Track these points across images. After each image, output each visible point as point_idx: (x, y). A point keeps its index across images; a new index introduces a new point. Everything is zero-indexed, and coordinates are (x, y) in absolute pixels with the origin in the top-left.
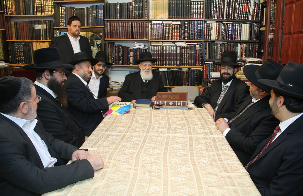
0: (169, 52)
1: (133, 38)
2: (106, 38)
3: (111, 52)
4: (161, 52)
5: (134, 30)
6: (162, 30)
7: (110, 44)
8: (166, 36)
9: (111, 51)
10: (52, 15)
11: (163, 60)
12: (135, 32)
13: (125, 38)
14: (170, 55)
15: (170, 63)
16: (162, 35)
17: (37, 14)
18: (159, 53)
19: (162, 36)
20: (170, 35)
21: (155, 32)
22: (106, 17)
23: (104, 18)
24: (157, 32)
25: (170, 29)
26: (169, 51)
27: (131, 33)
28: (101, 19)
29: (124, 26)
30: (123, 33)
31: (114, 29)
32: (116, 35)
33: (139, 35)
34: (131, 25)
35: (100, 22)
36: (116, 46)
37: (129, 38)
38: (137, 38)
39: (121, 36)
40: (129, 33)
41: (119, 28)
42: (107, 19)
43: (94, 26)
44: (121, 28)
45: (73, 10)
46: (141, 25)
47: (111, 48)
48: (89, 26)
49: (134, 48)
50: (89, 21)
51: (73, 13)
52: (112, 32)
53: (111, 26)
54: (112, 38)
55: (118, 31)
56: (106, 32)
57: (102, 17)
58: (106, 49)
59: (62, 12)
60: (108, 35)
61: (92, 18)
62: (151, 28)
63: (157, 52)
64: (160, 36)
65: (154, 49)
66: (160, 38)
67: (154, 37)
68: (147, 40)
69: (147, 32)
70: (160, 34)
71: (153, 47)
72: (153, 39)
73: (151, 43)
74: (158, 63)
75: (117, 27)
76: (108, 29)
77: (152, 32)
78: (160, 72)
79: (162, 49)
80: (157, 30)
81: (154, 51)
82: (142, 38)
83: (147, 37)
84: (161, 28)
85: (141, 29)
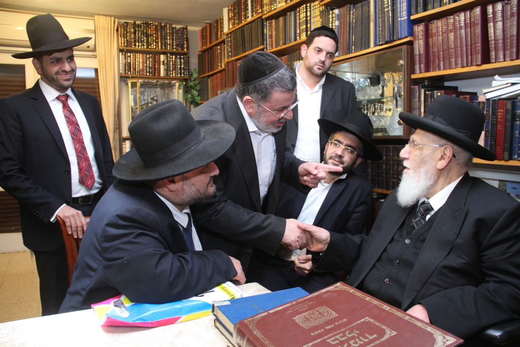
1: (486, 59)
2: (414, 73)
5: (491, 31)
7: (423, 91)
12: (496, 40)
13: (463, 67)
17: (300, 39)
22: (413, 10)
23: (409, 14)
27: (479, 44)
28: (402, 19)
29: (459, 24)
30: (459, 49)
31: (437, 40)
32: (441, 59)
33: (509, 47)
34: (480, 16)
35: (399, 29)
36: (439, 94)
37: (475, 64)
38: (502, 60)
39: (453, 60)
40: (476, 44)
41: (448, 35)
42: (417, 13)
43: (386, 43)
44: (452, 34)
45: (352, 12)
46: (516, 8)
47: (425, 102)
48: (378, 46)
49: (489, 96)
50: (378, 33)
51: (351, 20)
52: (431, 51)
53: (427, 35)
54: (431, 70)
55: (445, 47)
56: (416, 55)
57: (405, 13)
58: (412, 107)
59: (332, 23)
60: (420, 64)
61: (383, 21)
75: (442, 33)
76: (419, 46)
82: (518, 58)
85: (515, 23)
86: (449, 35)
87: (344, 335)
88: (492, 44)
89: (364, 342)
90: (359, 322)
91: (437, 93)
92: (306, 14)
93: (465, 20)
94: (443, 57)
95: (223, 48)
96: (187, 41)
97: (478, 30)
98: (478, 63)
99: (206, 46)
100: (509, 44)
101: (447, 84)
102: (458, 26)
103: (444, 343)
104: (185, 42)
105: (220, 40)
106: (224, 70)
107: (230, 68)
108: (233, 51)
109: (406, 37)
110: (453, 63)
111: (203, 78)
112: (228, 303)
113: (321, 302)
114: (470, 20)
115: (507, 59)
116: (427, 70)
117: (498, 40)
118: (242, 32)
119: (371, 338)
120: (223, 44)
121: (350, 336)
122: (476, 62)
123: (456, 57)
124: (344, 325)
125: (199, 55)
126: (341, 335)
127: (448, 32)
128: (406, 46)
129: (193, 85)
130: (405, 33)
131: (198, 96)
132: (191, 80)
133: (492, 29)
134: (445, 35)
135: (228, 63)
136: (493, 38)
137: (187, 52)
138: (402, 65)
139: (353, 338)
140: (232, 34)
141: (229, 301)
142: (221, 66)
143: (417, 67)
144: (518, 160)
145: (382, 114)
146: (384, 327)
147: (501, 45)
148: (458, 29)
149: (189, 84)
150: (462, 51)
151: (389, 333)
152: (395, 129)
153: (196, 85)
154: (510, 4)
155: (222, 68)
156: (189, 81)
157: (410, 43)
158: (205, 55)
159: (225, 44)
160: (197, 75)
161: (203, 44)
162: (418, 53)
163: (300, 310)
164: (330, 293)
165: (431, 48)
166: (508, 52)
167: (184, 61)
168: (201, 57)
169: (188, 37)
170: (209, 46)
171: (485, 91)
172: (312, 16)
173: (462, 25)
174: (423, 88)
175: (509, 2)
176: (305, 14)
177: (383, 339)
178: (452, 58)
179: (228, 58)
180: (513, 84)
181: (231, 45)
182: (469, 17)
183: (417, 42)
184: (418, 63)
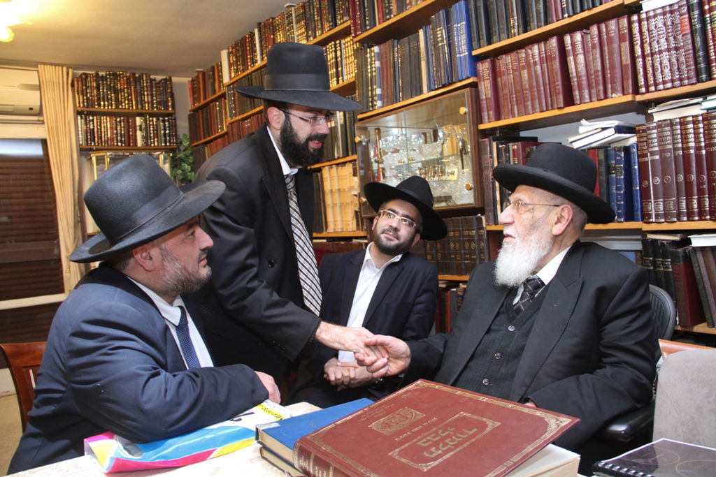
1: (569, 101)
2: (481, 123)
4: (698, 148)
5: (572, 66)
6: (693, 33)
7: (494, 144)
10: (354, 79)
11: (712, 192)
12: (578, 77)
13: (542, 111)
16: (695, 58)
19: (696, 63)
21: (660, 52)
22: (475, 44)
23: (471, 49)
24: (669, 50)
27: (559, 83)
28: (462, 55)
29: (533, 59)
30: (536, 89)
31: (507, 79)
32: (515, 103)
33: (594, 85)
34: (557, 48)
35: (459, 68)
36: (516, 147)
37: (556, 106)
38: (587, 100)
39: (529, 103)
40: (554, 82)
41: (520, 73)
42: (480, 47)
43: (444, 86)
44: (526, 71)
45: (396, 49)
46: (597, 39)
47: (498, 159)
48: (433, 90)
49: (576, 145)
50: (431, 74)
51: (396, 59)
52: (501, 94)
53: (495, 74)
54: (503, 116)
55: (518, 88)
56: (482, 100)
57: (464, 48)
58: (483, 166)
59: (371, 64)
60: (488, 111)
61: (438, 60)
62: (639, 38)
63: (675, 149)
64: (684, 67)
65: (661, 138)
66: (688, 78)
67: (655, 80)
68: (629, 98)
69: (624, 63)
70: (683, 59)
71: (653, 128)
72: (653, 88)
73: (650, 111)
74: (684, 205)
75: (513, 71)
76: (486, 89)
77: (644, 57)
78: (692, 254)
79: (702, 130)
80: (667, 39)
81: (659, 146)
82: (606, 97)
83: (628, 88)
84: (687, 23)
85: (598, 56)
86: (522, 72)
87: (437, 435)
88: (574, 82)
89: (463, 439)
90: (453, 418)
92: (336, 55)
93: (540, 54)
94: (516, 100)
95: (223, 104)
96: (172, 96)
97: (557, 65)
98: (559, 106)
99: (199, 102)
100: (594, 81)
101: (523, 134)
102: (532, 61)
103: (558, 425)
104: (169, 99)
105: (218, 94)
106: (226, 133)
107: (235, 130)
108: (237, 107)
109: (468, 78)
110: (530, 107)
111: (196, 146)
112: (277, 425)
113: (400, 404)
114: (546, 53)
115: (594, 99)
116: (498, 118)
117: (580, 77)
118: (249, 82)
119: (470, 433)
120: (223, 99)
121: (444, 434)
122: (557, 105)
123: (533, 100)
124: (435, 424)
125: (189, 116)
126: (433, 435)
127: (519, 69)
128: (468, 89)
129: (183, 156)
130: (467, 72)
131: (192, 171)
132: (180, 150)
133: (573, 63)
134: (517, 73)
135: (231, 124)
136: (574, 74)
137: (173, 112)
138: (465, 113)
139: (448, 436)
140: (235, 85)
141: (277, 422)
142: (222, 129)
143: (485, 114)
144: (618, 222)
145: (444, 178)
146: (484, 419)
147: (585, 83)
148: (532, 65)
149: (179, 156)
151: (491, 425)
152: (462, 196)
153: (187, 157)
154: (589, 33)
155: (223, 132)
156: (177, 151)
157: (474, 86)
158: (199, 116)
159: (225, 99)
160: (188, 143)
161: (195, 100)
162: (485, 97)
163: (376, 416)
164: (410, 393)
165: (500, 91)
166: (594, 91)
167: (169, 124)
168: (192, 118)
169: (174, 91)
170: (203, 102)
171: (571, 139)
172: (344, 56)
173: (537, 59)
174: (494, 140)
175: (588, 31)
176: (334, 54)
177: (486, 432)
178: (527, 101)
179: (231, 117)
180: (604, 129)
181: (234, 100)
182: (543, 50)
183: (483, 83)
184: (485, 109)
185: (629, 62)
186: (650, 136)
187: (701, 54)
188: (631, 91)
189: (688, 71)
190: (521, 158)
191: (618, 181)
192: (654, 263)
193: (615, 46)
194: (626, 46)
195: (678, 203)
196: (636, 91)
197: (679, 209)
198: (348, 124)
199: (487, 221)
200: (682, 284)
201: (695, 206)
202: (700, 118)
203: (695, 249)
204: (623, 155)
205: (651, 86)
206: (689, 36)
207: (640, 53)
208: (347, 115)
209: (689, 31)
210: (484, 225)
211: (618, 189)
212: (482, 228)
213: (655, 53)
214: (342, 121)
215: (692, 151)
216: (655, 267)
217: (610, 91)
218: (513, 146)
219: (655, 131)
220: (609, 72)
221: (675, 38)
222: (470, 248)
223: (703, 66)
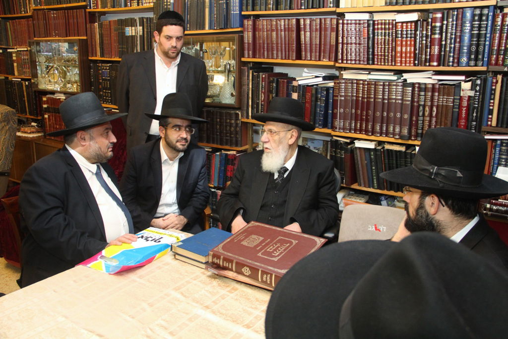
0: (383, 99)
1: (299, 57)
2: (243, 57)
3: (252, 90)
4: (363, 98)
5: (302, 37)
6: (368, 38)
7: (251, 71)
8: (378, 55)
9: (252, 88)
10: (153, 6)
11: (367, 121)
12: (305, 44)
13: (282, 59)
14: (386, 106)
15: (384, 129)
16: (368, 52)
17: (131, 6)
18: (357, 101)
19: (368, 55)
20: (388, 52)
22: (244, 8)
23: (241, 10)
24: (356, 44)
25: (389, 37)
26: (383, 95)
27: (294, 45)
28: (235, 13)
29: (281, 27)
30: (280, 45)
31: (262, 34)
32: (266, 49)
33: (314, 51)
34: (295, 25)
35: (232, 20)
36: (264, 76)
37: (291, 58)
38: (309, 59)
39: (275, 52)
40: (292, 44)
41: (271, 33)
42: (247, 11)
43: (221, 29)
44: (275, 33)
46: (318, 26)
47: (252, 80)
48: (212, 29)
49: (300, 83)
50: (213, 19)
52: (257, 42)
53: (255, 29)
54: (257, 56)
55: (269, 42)
56: (245, 43)
57: (237, 9)
58: (242, 83)
60: (248, 51)
62: (341, 33)
63: (352, 96)
64: (362, 54)
65: (346, 89)
66: (363, 61)
67: (347, 58)
68: (332, 63)
69: (332, 43)
70: (362, 50)
71: (343, 83)
72: (345, 62)
73: (342, 72)
74: (353, 125)
75: (267, 30)
76: (248, 36)
77: (343, 44)
78: (355, 150)
79: (366, 89)
80: (355, 38)
81: (345, 93)
82: (320, 60)
83: (332, 57)
84: (366, 33)
85: (318, 36)
86: (273, 33)
88: (303, 47)
89: (285, 248)
90: (277, 239)
91: (262, 75)
93: (284, 25)
97: (294, 35)
98: (293, 59)
100: (314, 49)
102: (279, 28)
106: (31, 17)
107: (40, 16)
109: (237, 27)
110: (275, 55)
112: (181, 243)
114: (288, 26)
116: (254, 57)
117: (307, 45)
119: (287, 245)
121: (276, 246)
123: (277, 51)
124: (270, 242)
126: (272, 246)
127: (271, 30)
128: (237, 34)
130: (237, 24)
133: (303, 36)
134: (269, 32)
135: (36, 10)
136: (303, 42)
138: (234, 50)
139: (278, 247)
142: (26, 12)
143: (246, 52)
144: (319, 128)
147: (308, 48)
148: (279, 30)
150: (281, 47)
151: (294, 242)
154: (315, 21)
155: (27, 14)
157: (241, 33)
162: (247, 42)
165: (257, 40)
166: (313, 54)
173: (283, 28)
174: (251, 69)
177: (293, 245)
178: (274, 51)
179: (35, 6)
182: (287, 23)
183: (246, 33)
184: (246, 49)
185: (334, 44)
186: (341, 87)
187: (371, 50)
188: (333, 60)
189: (364, 57)
190: (267, 83)
191: (321, 107)
192: (335, 152)
193: (328, 33)
194: (334, 34)
195: (350, 124)
196: (336, 60)
197: (351, 127)
198: (145, 36)
199: (242, 116)
200: (348, 164)
201: (358, 126)
202: (366, 83)
203: (356, 148)
204: (325, 93)
205: (344, 60)
206: (366, 40)
207: (341, 41)
208: (145, 29)
209: (366, 37)
210: (240, 118)
211: (320, 110)
212: (239, 120)
213: (349, 44)
214: (141, 33)
215: (360, 99)
216: (336, 154)
217: (322, 57)
218: (263, 75)
219: (344, 85)
220: (323, 46)
221: (359, 38)
222: (230, 130)
223: (371, 56)
